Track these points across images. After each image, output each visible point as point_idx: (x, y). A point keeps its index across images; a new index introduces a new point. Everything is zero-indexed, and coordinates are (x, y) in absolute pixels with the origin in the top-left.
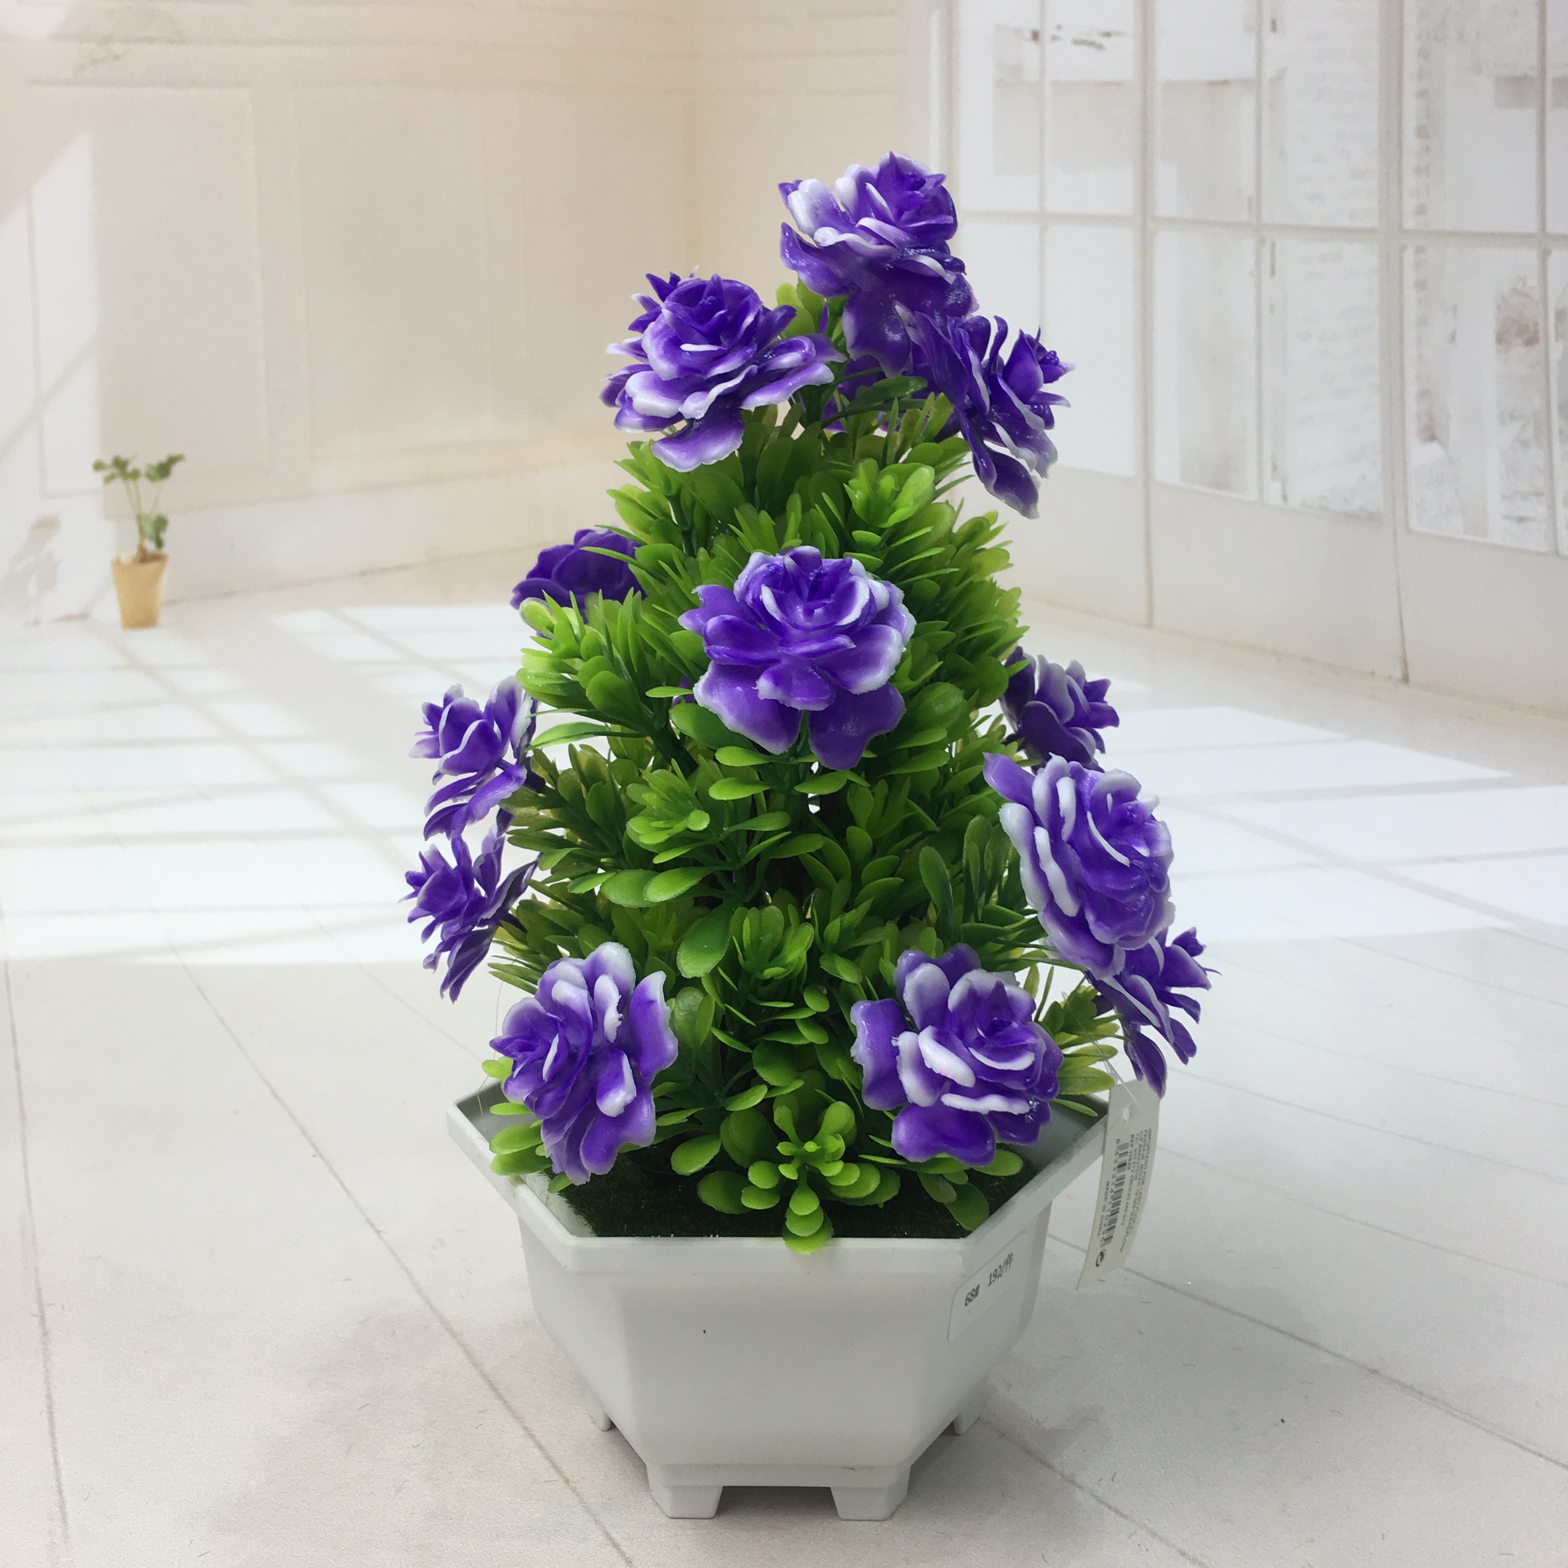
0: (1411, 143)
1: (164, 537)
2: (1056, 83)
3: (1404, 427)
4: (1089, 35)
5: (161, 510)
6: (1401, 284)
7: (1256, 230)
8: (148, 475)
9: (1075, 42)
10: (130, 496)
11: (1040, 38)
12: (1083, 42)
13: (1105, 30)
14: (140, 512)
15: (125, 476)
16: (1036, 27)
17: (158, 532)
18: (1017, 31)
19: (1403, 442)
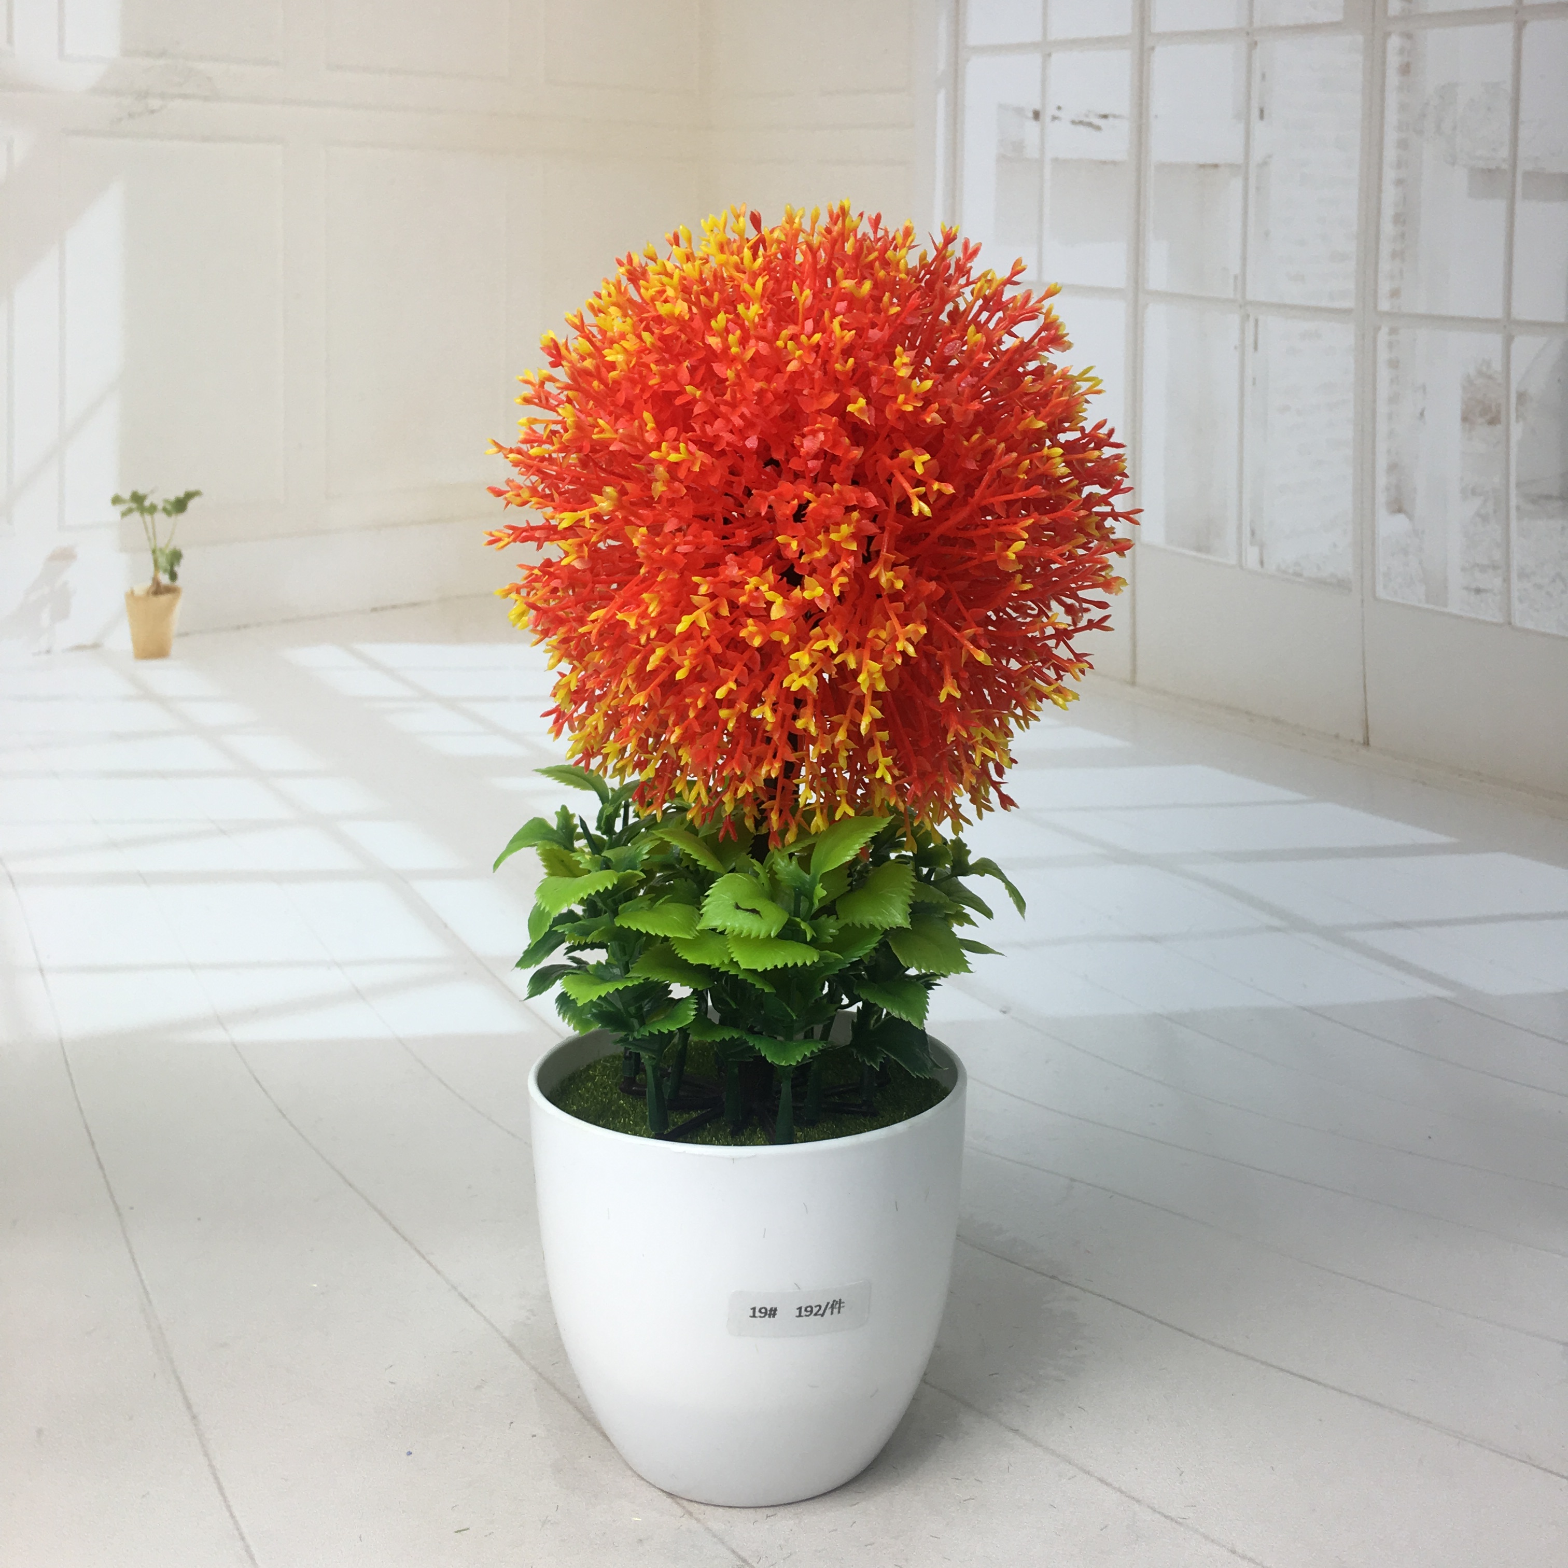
0: (1388, 228)
1: (179, 570)
2: (1055, 160)
3: (1373, 499)
4: (1087, 116)
5: (177, 543)
6: (1375, 363)
7: (1241, 306)
8: (165, 510)
9: (1073, 122)
10: (146, 528)
11: (1041, 117)
12: (1081, 123)
13: (1103, 113)
14: (155, 546)
15: (142, 510)
16: (1038, 107)
17: (172, 565)
18: (1019, 111)
19: (1373, 513)
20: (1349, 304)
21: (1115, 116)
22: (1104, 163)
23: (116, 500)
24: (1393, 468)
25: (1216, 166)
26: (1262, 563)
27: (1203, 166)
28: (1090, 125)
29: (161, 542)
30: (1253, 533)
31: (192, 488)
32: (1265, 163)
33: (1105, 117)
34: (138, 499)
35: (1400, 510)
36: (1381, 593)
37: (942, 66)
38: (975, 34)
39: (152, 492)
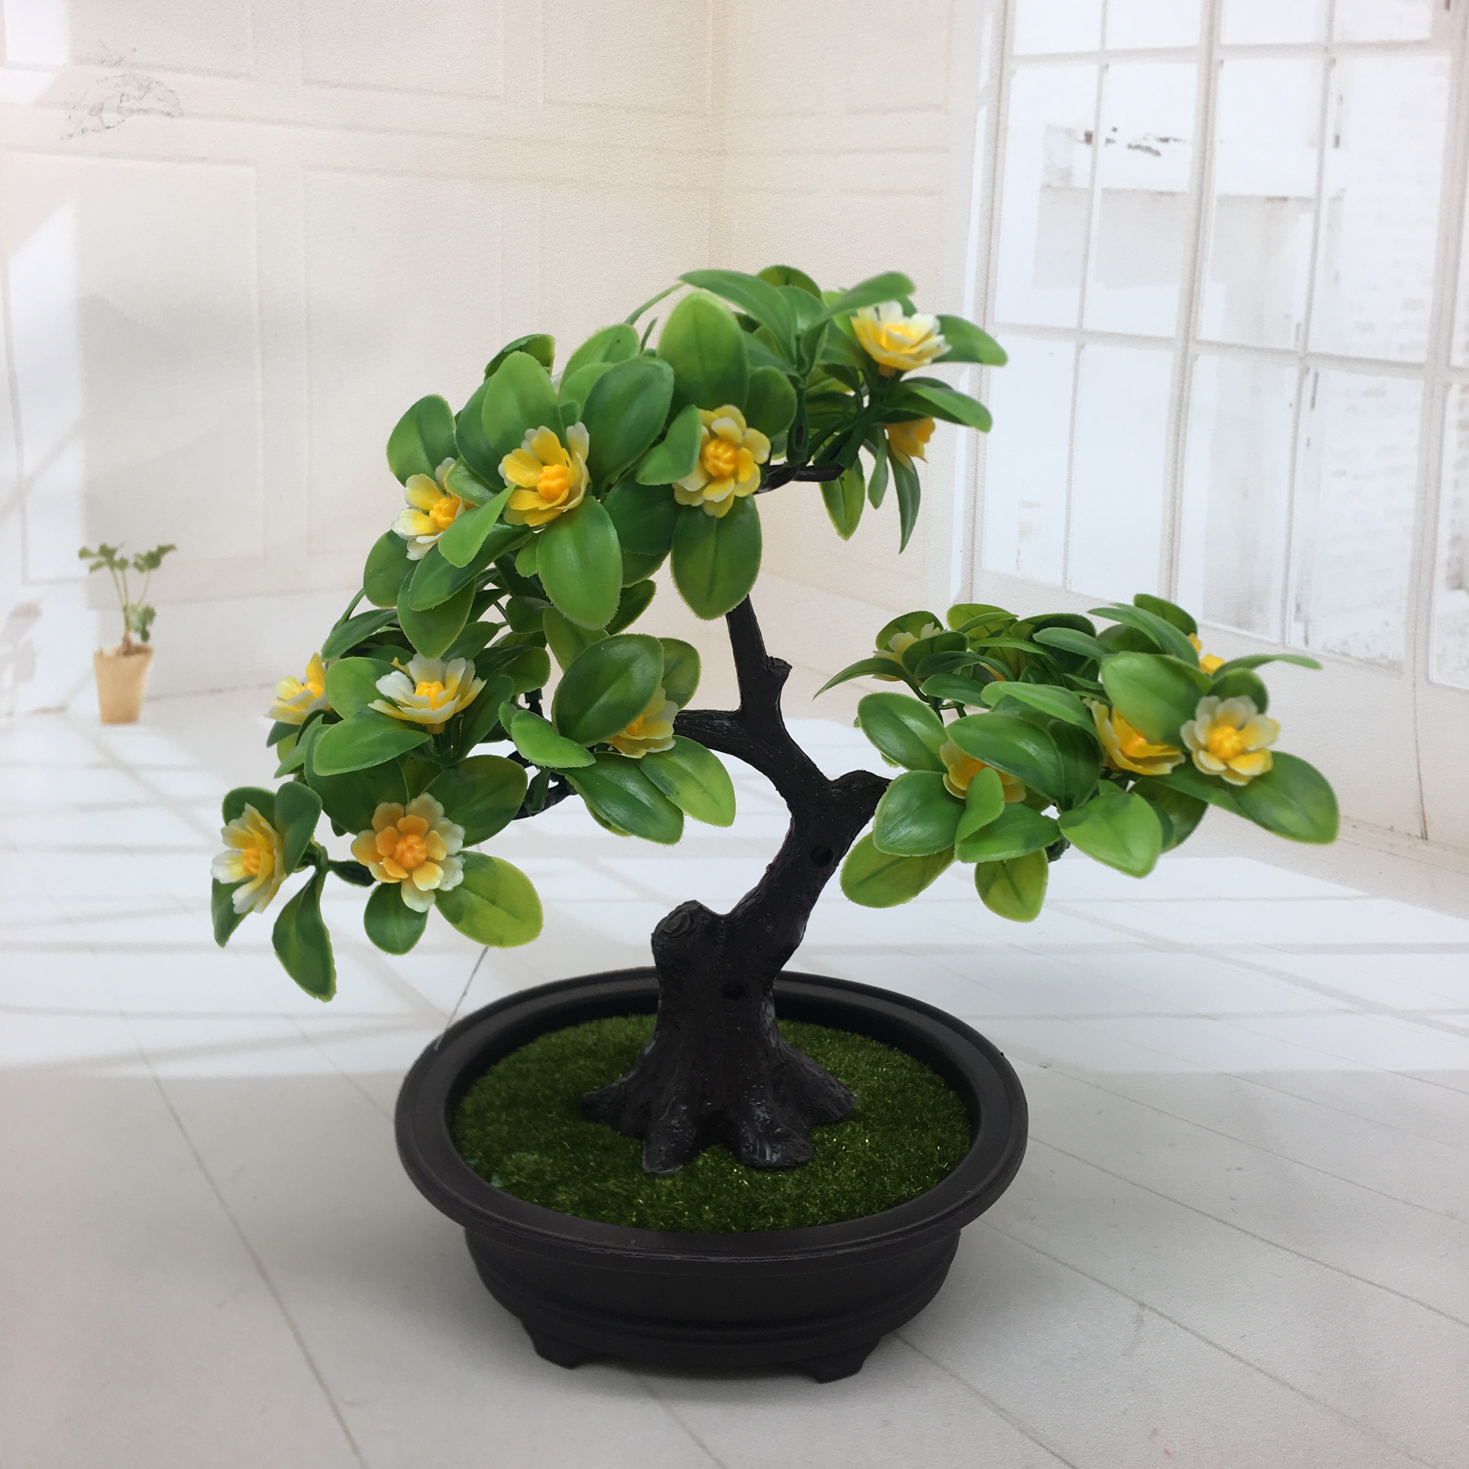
1: (152, 629)
2: (1106, 191)
3: (1432, 574)
4: (1145, 139)
5: (149, 601)
6: (1442, 424)
7: (1301, 359)
8: (136, 565)
9: (1130, 146)
10: (117, 585)
11: (1094, 140)
12: (1138, 147)
13: (1164, 135)
14: (127, 602)
15: (112, 564)
16: (1091, 128)
17: (144, 624)
18: (1069, 132)
19: (1431, 589)
20: (1420, 357)
21: (1175, 140)
22: (1162, 193)
23: (84, 554)
24: (1456, 540)
25: (1285, 199)
26: (1307, 641)
27: (1270, 199)
28: (1148, 149)
29: (133, 600)
30: (1298, 608)
31: (165, 542)
32: (1337, 199)
33: (1166, 140)
34: (107, 552)
35: (1460, 587)
36: (1435, 676)
37: (985, 77)
38: (1022, 44)
39: (122, 545)
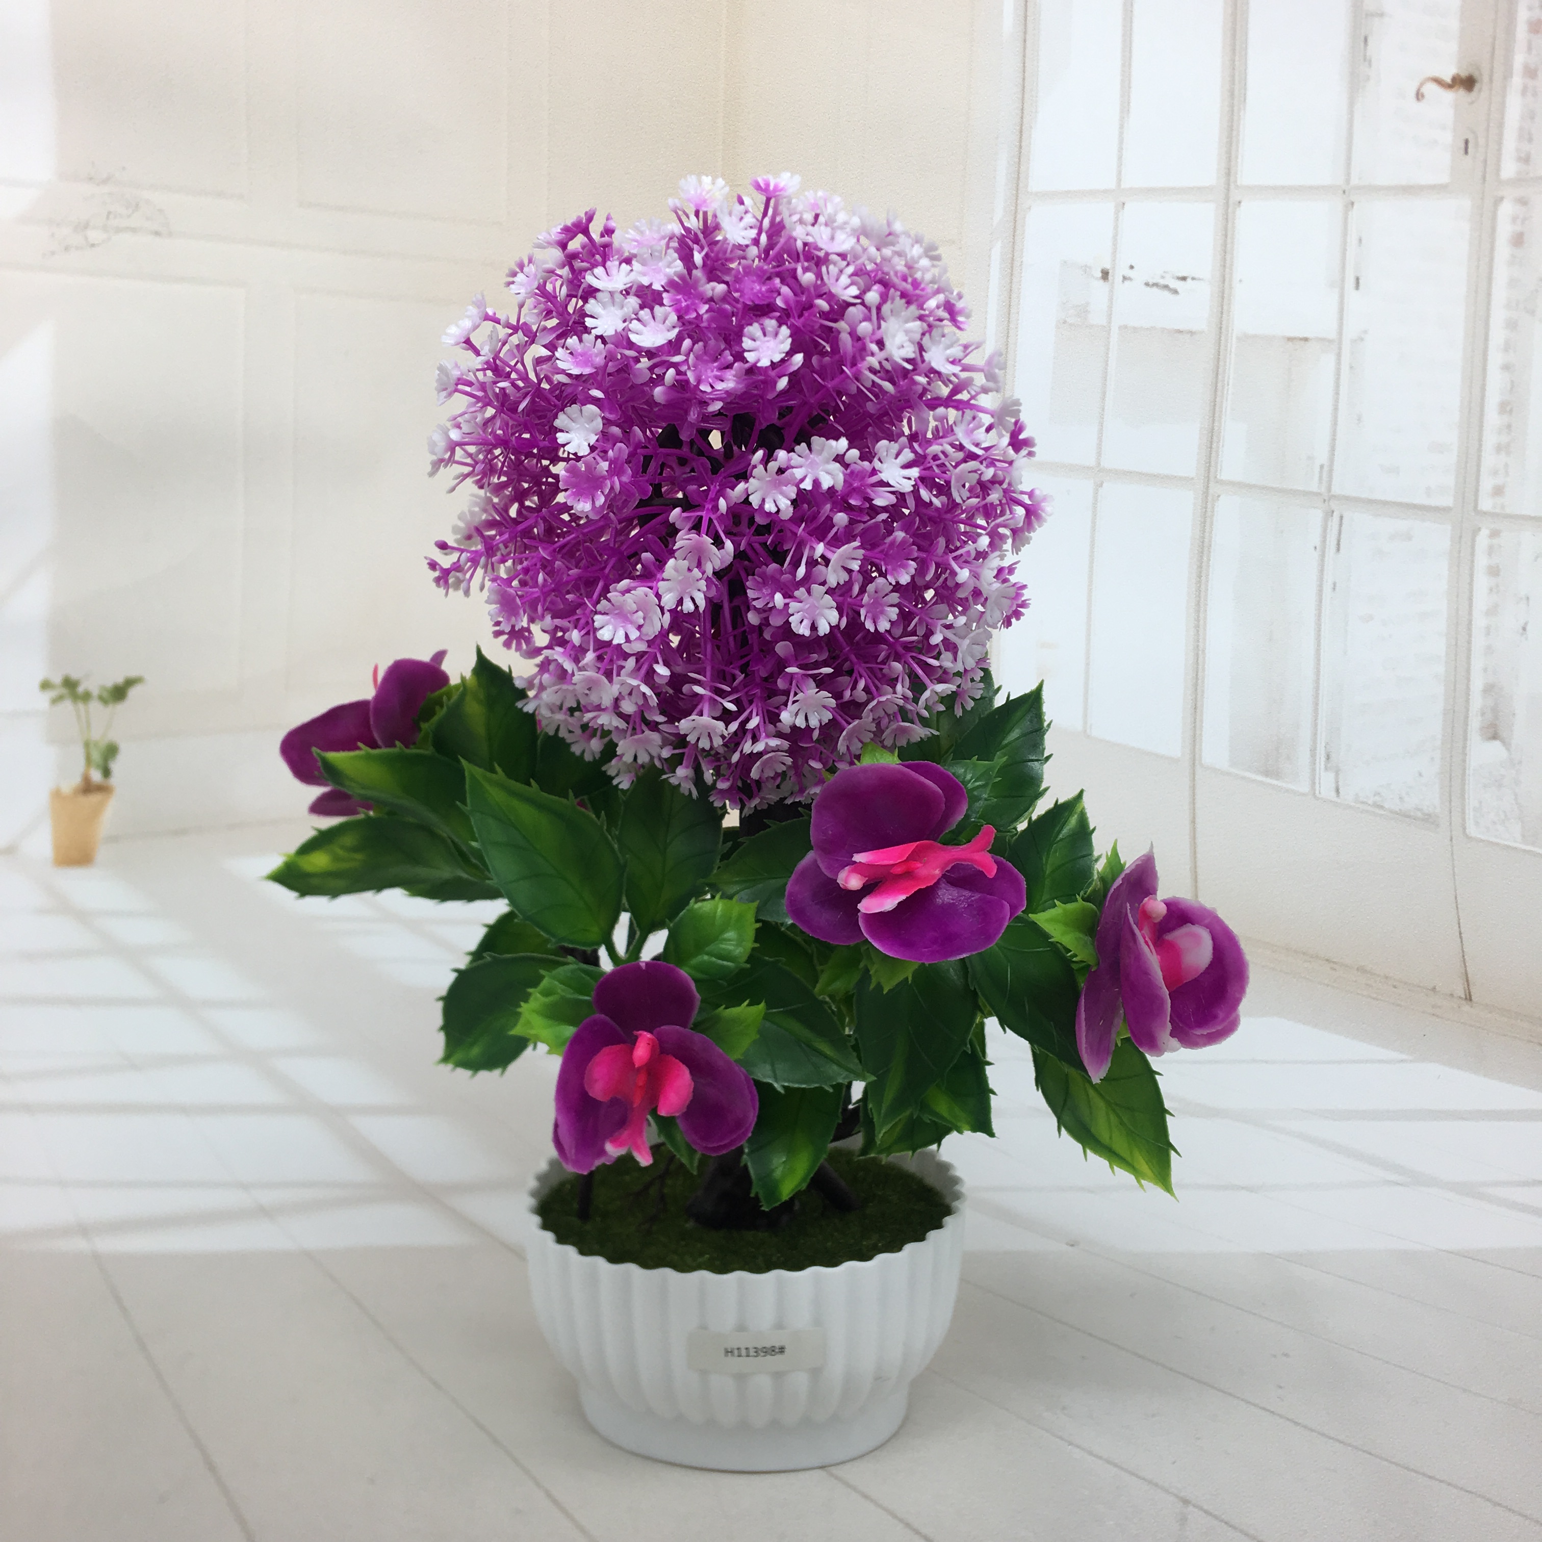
0: (1493, 418)
1: (116, 766)
2: (1123, 328)
3: (1466, 723)
4: (1163, 277)
5: (113, 736)
6: (1472, 570)
7: (1325, 501)
8: (101, 698)
9: (1147, 284)
10: (79, 719)
11: (1110, 277)
12: (1156, 285)
13: (1181, 275)
14: (88, 739)
15: (75, 697)
16: (1108, 266)
17: (106, 760)
18: (1086, 269)
19: (1465, 739)
20: (1447, 501)
21: (1193, 279)
22: (1179, 332)
23: (46, 685)
24: (1489, 689)
25: (1306, 340)
26: (1337, 791)
27: (1290, 339)
28: (1166, 287)
29: (96, 734)
30: (1328, 757)
31: (133, 673)
32: (1358, 340)
33: (1184, 279)
34: (70, 684)
35: (1495, 737)
36: (1472, 830)
37: (999, 212)
38: (1037, 181)
39: (87, 677)
